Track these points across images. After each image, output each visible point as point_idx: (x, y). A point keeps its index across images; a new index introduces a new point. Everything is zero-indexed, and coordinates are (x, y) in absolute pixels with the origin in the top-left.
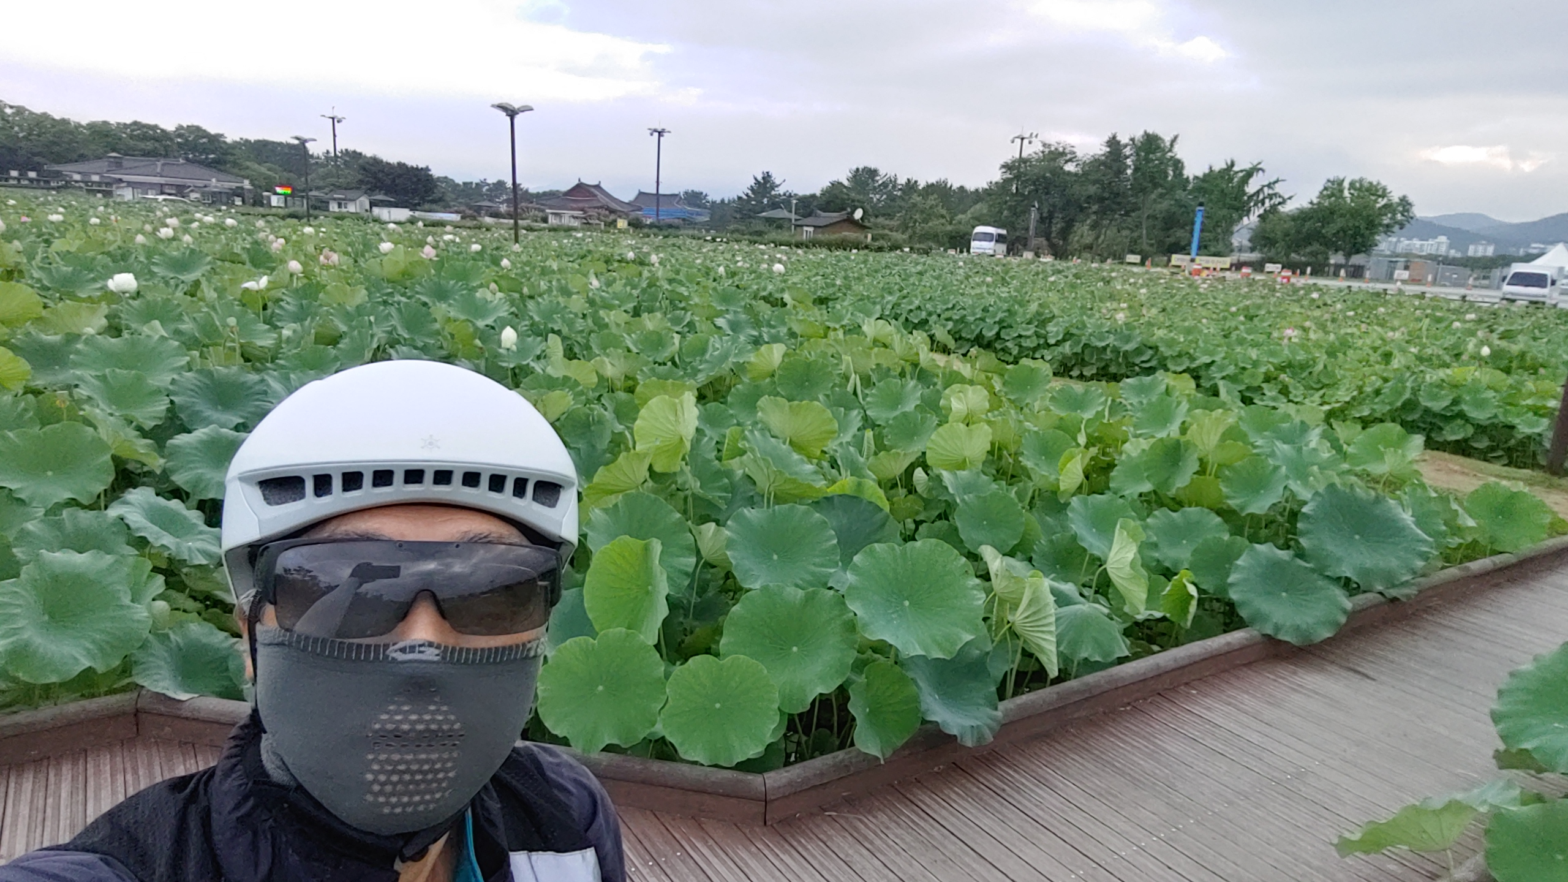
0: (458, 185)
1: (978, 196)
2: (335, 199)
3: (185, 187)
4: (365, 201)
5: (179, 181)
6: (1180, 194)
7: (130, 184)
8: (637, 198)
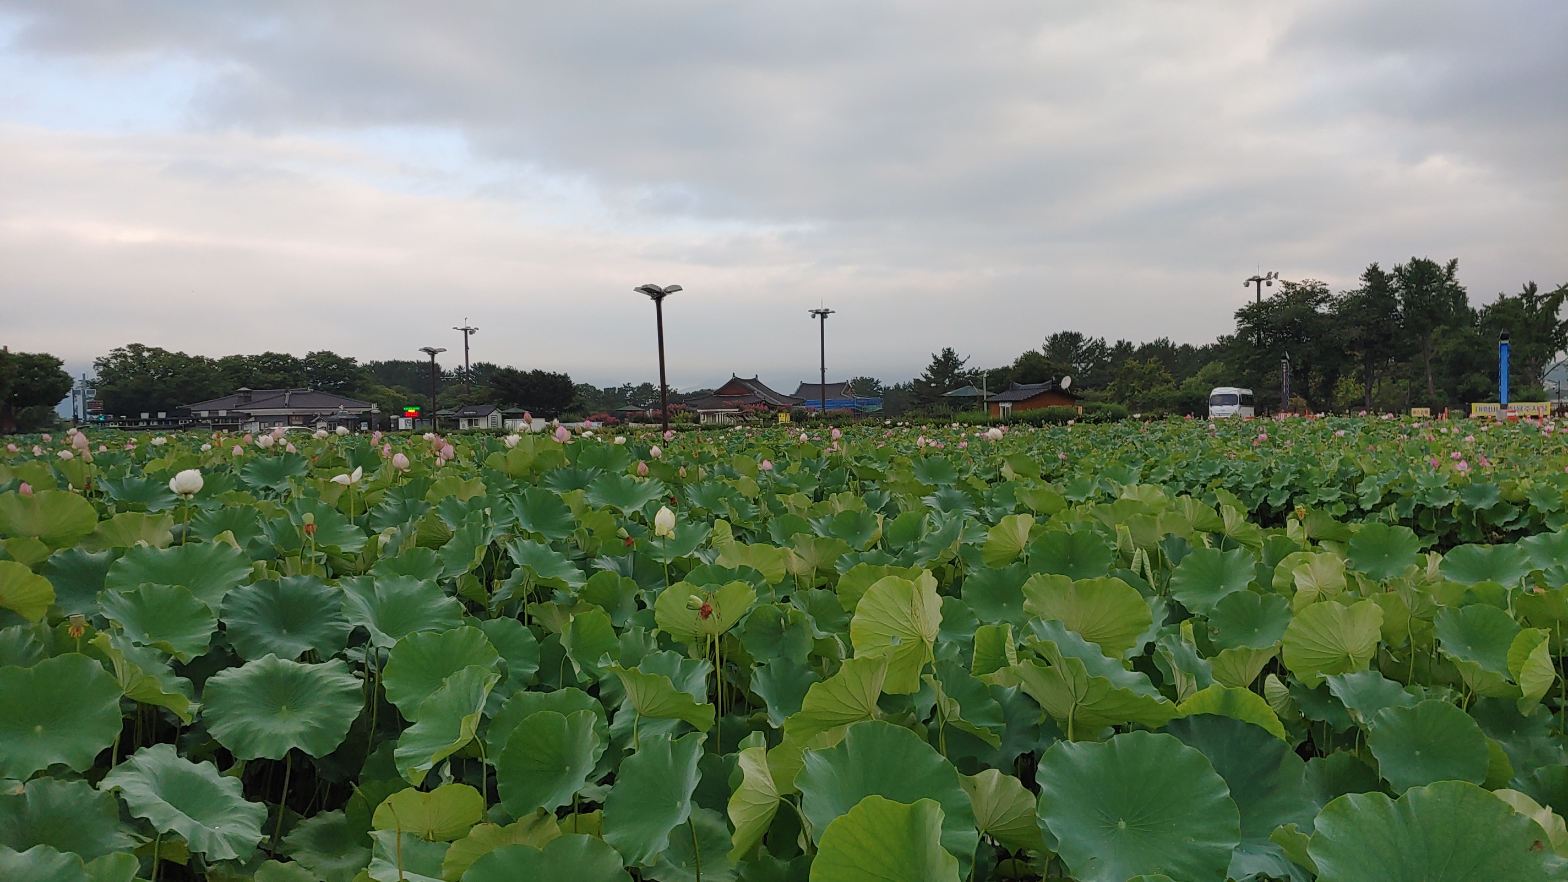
0: (599, 392)
1: (1207, 354)
2: (465, 416)
3: (312, 417)
4: (497, 415)
5: (307, 412)
6: (1467, 330)
7: (257, 418)
8: (798, 391)
